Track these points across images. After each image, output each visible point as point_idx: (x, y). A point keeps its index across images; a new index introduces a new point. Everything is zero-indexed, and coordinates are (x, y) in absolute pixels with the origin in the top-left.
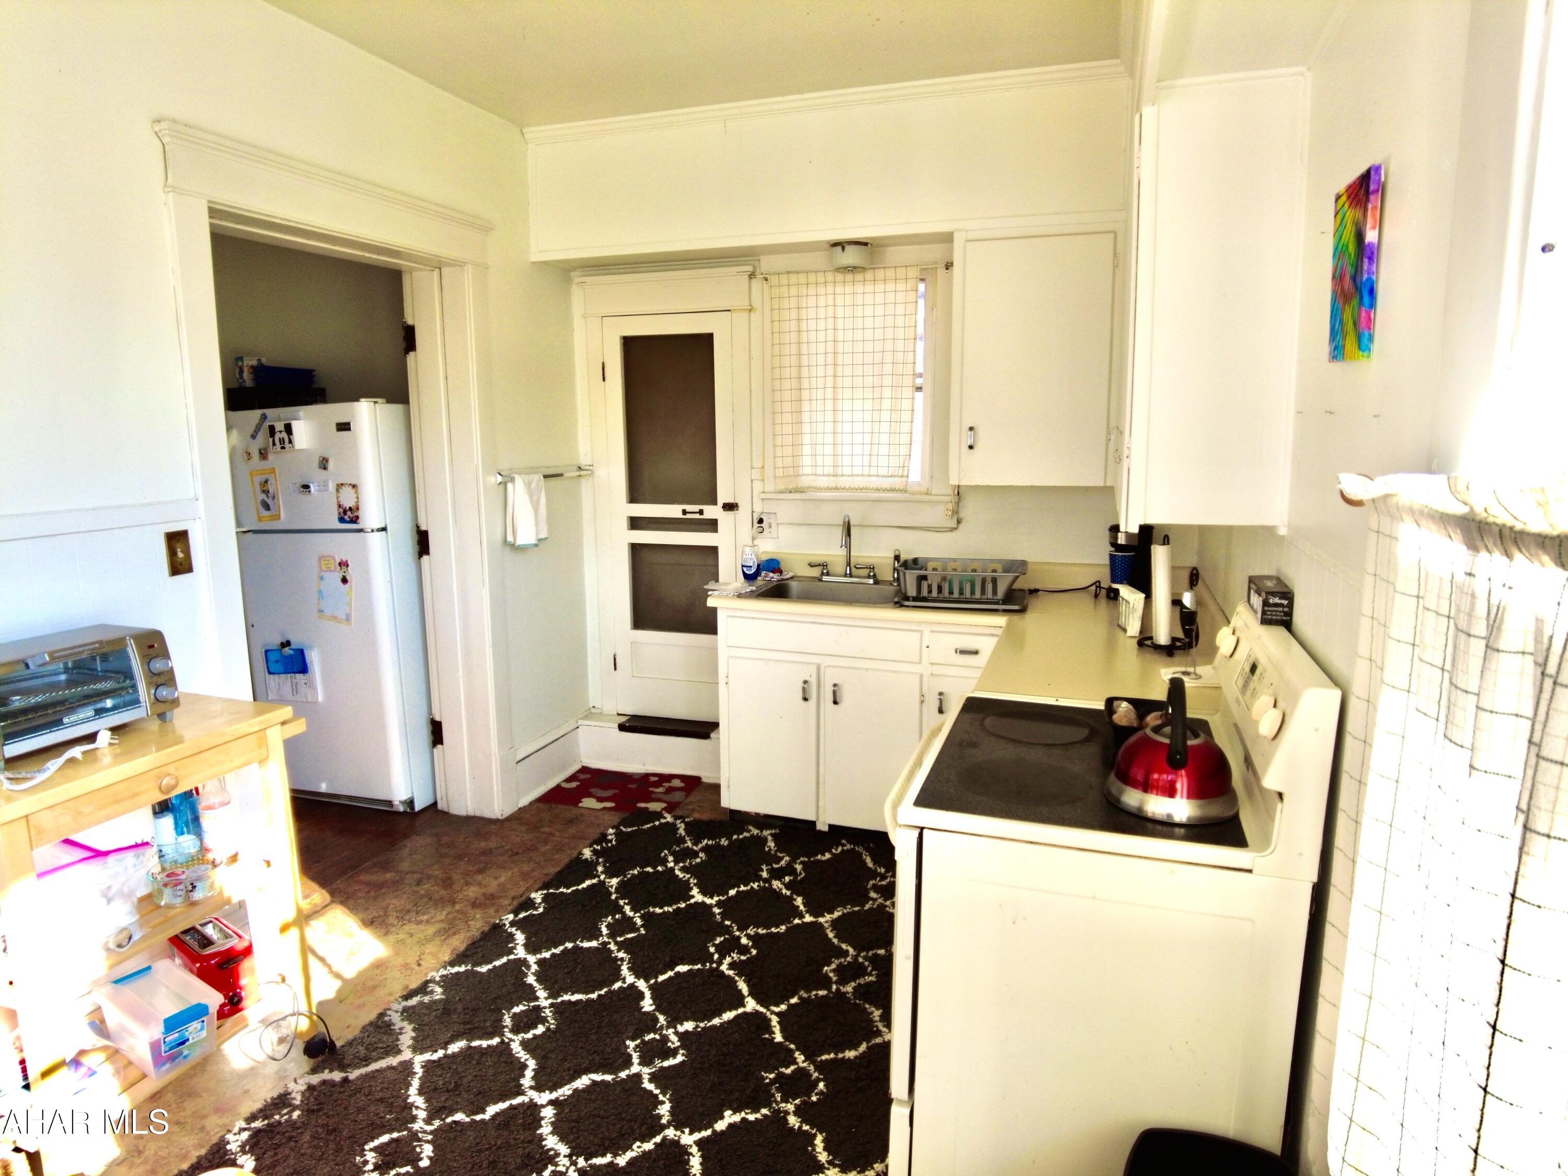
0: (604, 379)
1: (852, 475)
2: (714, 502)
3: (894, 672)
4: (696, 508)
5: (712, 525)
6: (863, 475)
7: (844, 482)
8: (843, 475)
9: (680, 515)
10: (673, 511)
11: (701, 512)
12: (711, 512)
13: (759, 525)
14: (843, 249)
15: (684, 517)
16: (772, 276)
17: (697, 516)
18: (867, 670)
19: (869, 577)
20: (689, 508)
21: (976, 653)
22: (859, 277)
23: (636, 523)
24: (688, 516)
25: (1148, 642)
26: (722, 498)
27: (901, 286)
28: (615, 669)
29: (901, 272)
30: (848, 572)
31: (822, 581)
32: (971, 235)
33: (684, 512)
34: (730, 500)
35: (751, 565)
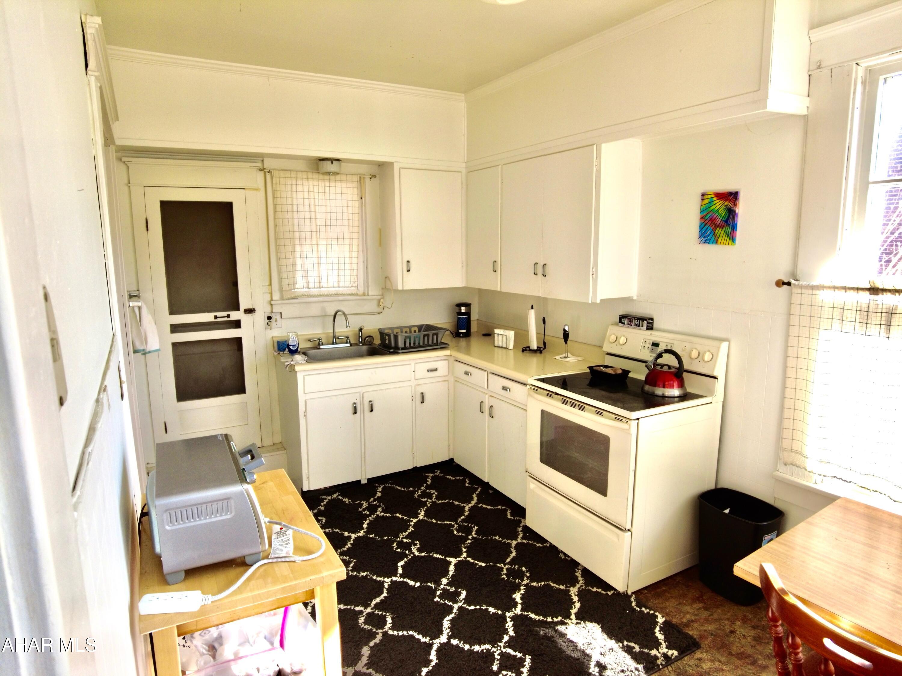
0: (147, 230)
1: (328, 287)
2: (237, 308)
3: (399, 387)
4: (225, 314)
5: (237, 324)
6: (334, 287)
7: (324, 291)
8: (322, 288)
9: (213, 320)
10: (208, 317)
11: (228, 316)
12: (235, 315)
13: (269, 321)
14: (332, 163)
15: (216, 320)
16: (274, 171)
17: (226, 319)
18: (386, 389)
19: (347, 343)
20: (219, 314)
21: (436, 370)
22: (332, 177)
23: (175, 328)
24: (219, 320)
25: (528, 349)
26: (243, 305)
27: (349, 185)
28: (166, 432)
29: (349, 178)
30: (335, 342)
31: (319, 349)
32: (402, 166)
33: (216, 317)
34: (250, 307)
35: (295, 344)
